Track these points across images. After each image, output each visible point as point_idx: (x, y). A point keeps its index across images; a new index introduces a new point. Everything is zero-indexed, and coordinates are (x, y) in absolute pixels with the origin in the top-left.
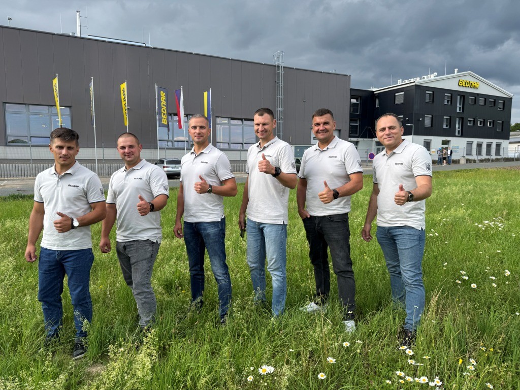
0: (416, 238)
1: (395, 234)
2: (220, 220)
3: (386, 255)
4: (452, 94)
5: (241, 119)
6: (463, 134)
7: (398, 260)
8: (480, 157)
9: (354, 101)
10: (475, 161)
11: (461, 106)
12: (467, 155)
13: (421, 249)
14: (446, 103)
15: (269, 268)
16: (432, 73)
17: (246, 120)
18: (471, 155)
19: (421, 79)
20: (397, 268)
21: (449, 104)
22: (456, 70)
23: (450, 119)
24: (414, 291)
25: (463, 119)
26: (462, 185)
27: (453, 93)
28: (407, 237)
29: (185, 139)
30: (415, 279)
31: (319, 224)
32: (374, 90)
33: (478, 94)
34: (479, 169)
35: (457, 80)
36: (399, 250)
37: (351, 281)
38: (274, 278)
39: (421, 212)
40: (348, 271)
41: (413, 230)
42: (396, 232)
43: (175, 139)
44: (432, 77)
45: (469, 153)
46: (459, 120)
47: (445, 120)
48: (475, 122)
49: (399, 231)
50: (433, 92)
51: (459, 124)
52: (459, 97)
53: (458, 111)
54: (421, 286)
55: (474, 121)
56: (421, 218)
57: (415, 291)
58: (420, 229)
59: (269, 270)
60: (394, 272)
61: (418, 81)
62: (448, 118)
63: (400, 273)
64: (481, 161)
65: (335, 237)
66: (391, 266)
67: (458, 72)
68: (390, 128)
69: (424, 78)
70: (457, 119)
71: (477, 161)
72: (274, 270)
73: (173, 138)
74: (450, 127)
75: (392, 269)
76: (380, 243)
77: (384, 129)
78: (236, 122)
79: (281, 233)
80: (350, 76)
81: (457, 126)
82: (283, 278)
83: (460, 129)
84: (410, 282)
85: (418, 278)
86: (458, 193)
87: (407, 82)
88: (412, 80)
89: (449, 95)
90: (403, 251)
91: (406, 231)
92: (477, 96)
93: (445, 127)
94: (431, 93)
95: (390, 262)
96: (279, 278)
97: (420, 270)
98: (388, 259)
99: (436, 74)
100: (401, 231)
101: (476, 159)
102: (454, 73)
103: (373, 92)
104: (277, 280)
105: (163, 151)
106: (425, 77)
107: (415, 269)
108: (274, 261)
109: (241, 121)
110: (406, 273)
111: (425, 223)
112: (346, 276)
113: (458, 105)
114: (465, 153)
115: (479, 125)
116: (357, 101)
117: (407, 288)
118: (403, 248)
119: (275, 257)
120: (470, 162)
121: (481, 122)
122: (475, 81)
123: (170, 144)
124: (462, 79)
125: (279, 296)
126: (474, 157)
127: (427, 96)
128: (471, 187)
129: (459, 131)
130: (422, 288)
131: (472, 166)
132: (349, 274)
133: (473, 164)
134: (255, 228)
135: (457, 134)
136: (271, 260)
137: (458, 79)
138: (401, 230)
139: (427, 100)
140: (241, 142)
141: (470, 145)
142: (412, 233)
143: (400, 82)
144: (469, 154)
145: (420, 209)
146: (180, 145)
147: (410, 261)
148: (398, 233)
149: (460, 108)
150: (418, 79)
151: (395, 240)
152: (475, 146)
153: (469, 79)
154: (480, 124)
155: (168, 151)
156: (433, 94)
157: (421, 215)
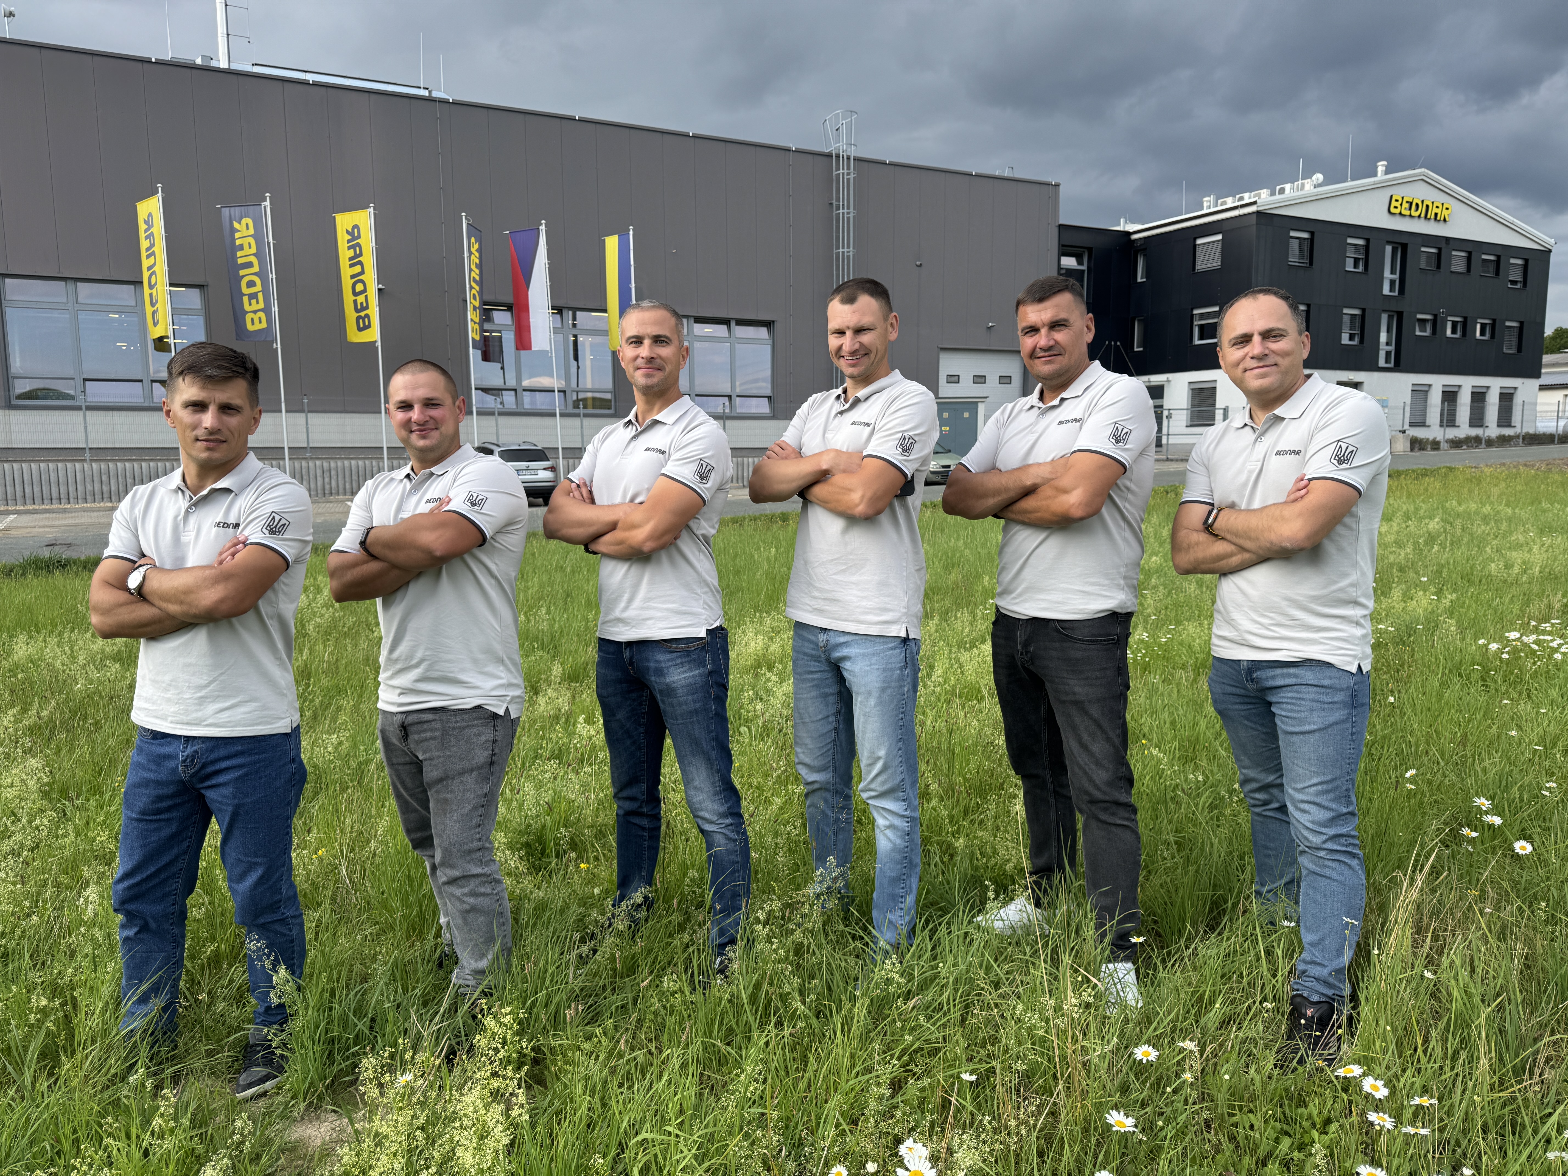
0: (1339, 697)
1: (1271, 683)
2: (703, 634)
3: (1239, 748)
4: (1368, 240)
5: (726, 322)
6: (1399, 364)
7: (1278, 769)
8: (1452, 433)
9: (1069, 262)
10: (1435, 445)
11: (1396, 277)
12: (1412, 425)
13: (1356, 736)
14: (1350, 267)
15: (865, 790)
16: (1308, 175)
17: (741, 322)
18: (1423, 424)
19: (1273, 194)
20: (1275, 791)
21: (1361, 269)
22: (1381, 166)
23: (1363, 317)
24: (1328, 872)
25: (1400, 315)
26: (1407, 517)
27: (1370, 234)
28: (1310, 694)
29: (554, 382)
30: (1332, 832)
31: (1026, 644)
32: (1131, 228)
33: (1447, 239)
34: (1451, 469)
35: (1385, 196)
36: (1281, 736)
37: (1127, 835)
38: (881, 822)
39: (1358, 612)
40: (1118, 804)
41: (1329, 672)
42: (1273, 677)
43: (526, 383)
44: (1308, 186)
45: (1418, 420)
46: (1390, 318)
47: (1346, 319)
48: (1436, 324)
49: (1283, 676)
50: (1312, 234)
51: (1389, 331)
52: (1389, 249)
53: (1386, 290)
54: (1354, 856)
55: (1434, 322)
56: (1359, 632)
57: (1334, 870)
58: (1354, 669)
59: (865, 795)
60: (1266, 803)
61: (1264, 199)
62: (1356, 312)
63: (1283, 809)
64: (1456, 444)
65: (1077, 689)
66: (1254, 785)
67: (1387, 172)
68: (1267, 335)
69: (1282, 191)
70: (1384, 318)
71: (1444, 446)
72: (882, 795)
73: (519, 379)
74: (1362, 341)
75: (1257, 796)
76: (1220, 712)
77: (1245, 339)
78: (708, 329)
79: (901, 679)
80: (1057, 185)
81: (1383, 337)
82: (911, 820)
83: (1392, 348)
84: (1316, 840)
85: (1344, 830)
86: (1399, 544)
87: (1230, 202)
88: (1247, 198)
89: (1361, 242)
90: (1295, 738)
91: (1308, 675)
92: (1444, 244)
93: (1345, 340)
94: (1305, 235)
95: (1251, 773)
96: (898, 822)
97: (1349, 803)
98: (1247, 762)
99: (1319, 177)
100: (1289, 675)
101: (1440, 437)
102: (1375, 174)
103: (1129, 234)
104: (891, 827)
105: (490, 421)
106: (1288, 187)
107: (1332, 800)
108: (879, 765)
109: (725, 327)
110: (1303, 811)
111: (1369, 651)
112: (1112, 820)
113: (1387, 274)
114: (1407, 421)
115: (1449, 332)
116: (1080, 263)
117: (1304, 861)
118: (1297, 729)
119: (882, 753)
120: (1422, 449)
121: (1454, 325)
122: (1440, 198)
123: (509, 398)
124: (1398, 193)
125: (896, 880)
126: (1434, 431)
127: (1294, 246)
128: (1434, 525)
129: (1388, 354)
130: (1354, 863)
131: (1428, 458)
132: (1122, 812)
133: (1430, 453)
134: (816, 659)
135: (1382, 363)
136: (871, 765)
137: (1387, 194)
138: (1292, 670)
139: (1294, 259)
140: (726, 389)
141: (1421, 393)
142: (1326, 682)
143: (1208, 204)
144: (1419, 422)
145: (1356, 603)
146: (541, 402)
147: (1318, 774)
148: (1280, 682)
149: (1392, 283)
150: (1264, 194)
151: (1270, 704)
152: (1435, 398)
153: (1420, 193)
154: (1454, 331)
155: (502, 420)
156: (1312, 240)
157: (1358, 624)
